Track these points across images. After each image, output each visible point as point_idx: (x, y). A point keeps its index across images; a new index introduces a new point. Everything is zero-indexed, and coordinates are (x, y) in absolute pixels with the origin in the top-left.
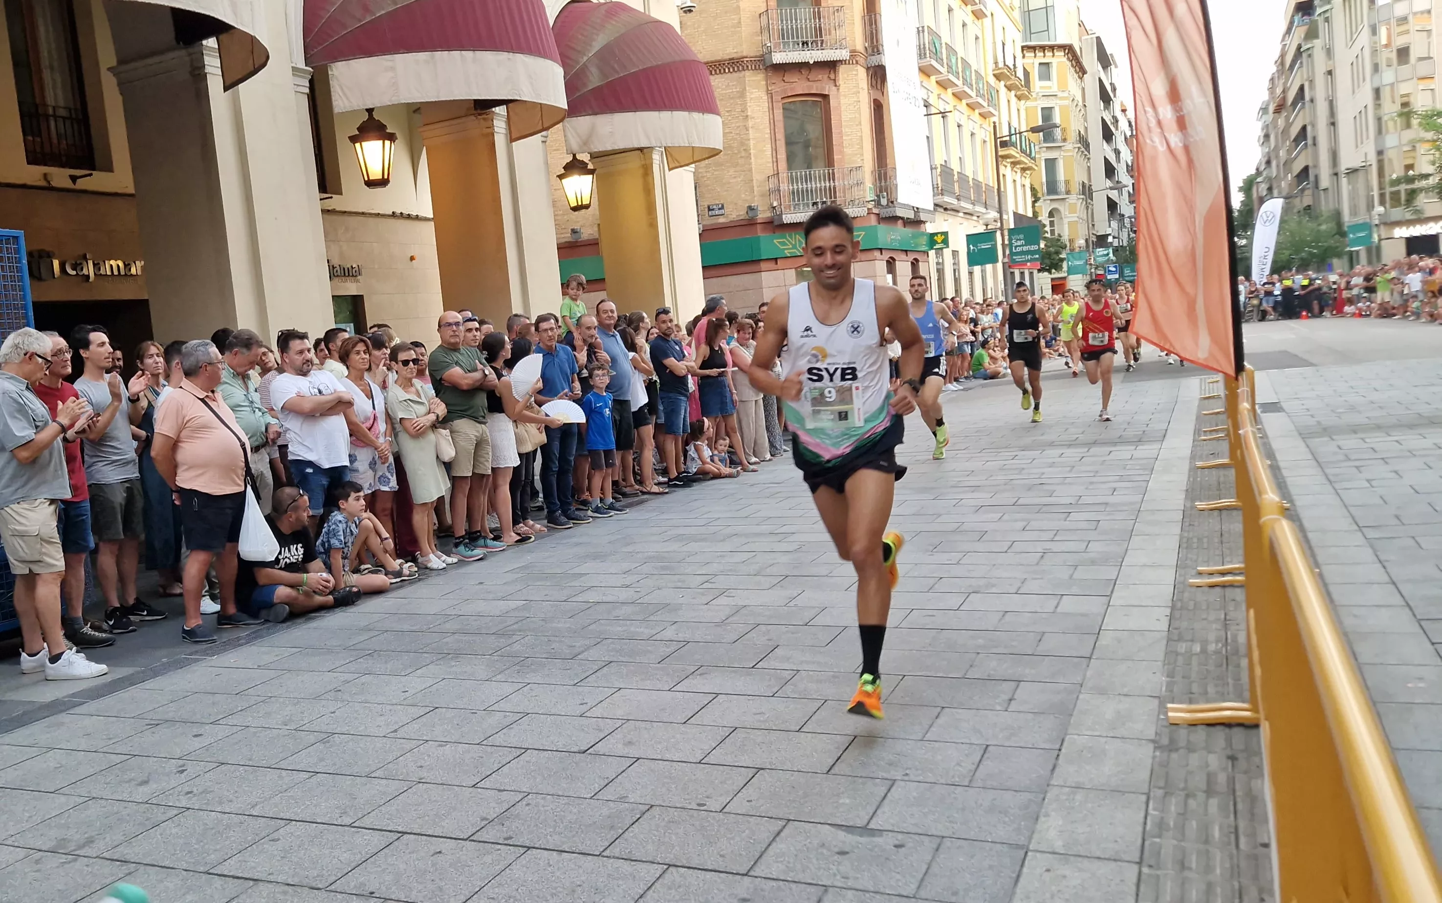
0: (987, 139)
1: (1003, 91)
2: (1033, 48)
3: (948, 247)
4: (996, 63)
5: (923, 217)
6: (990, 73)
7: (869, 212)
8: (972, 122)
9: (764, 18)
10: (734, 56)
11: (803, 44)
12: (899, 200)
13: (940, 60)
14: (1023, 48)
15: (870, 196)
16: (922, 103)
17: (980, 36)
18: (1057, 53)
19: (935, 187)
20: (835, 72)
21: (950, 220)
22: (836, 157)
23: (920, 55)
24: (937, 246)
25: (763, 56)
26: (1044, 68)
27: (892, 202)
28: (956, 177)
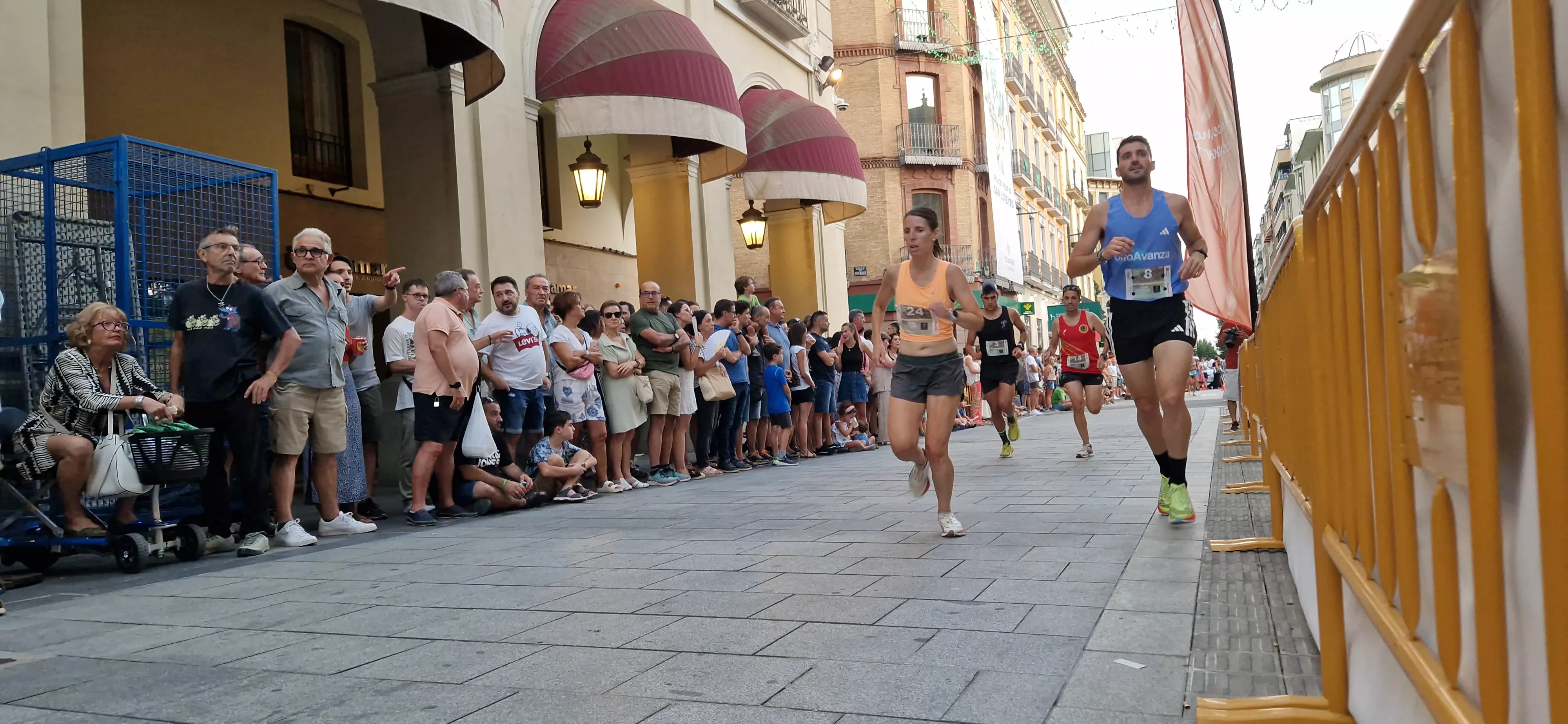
0: (1062, 240)
1: (1074, 207)
2: (1095, 181)
3: (1034, 313)
4: (1069, 185)
5: (1015, 289)
6: (1065, 192)
7: (976, 280)
8: (1051, 226)
9: (899, 129)
10: (877, 156)
11: (928, 151)
12: (998, 274)
13: (1028, 176)
14: (1088, 180)
15: (977, 268)
16: (1015, 207)
17: (1057, 164)
18: (1112, 187)
19: (1025, 268)
20: (951, 174)
21: (1036, 295)
22: (952, 237)
23: (1014, 170)
24: (1026, 313)
25: (898, 157)
26: (1103, 196)
27: (993, 275)
28: (1040, 264)
